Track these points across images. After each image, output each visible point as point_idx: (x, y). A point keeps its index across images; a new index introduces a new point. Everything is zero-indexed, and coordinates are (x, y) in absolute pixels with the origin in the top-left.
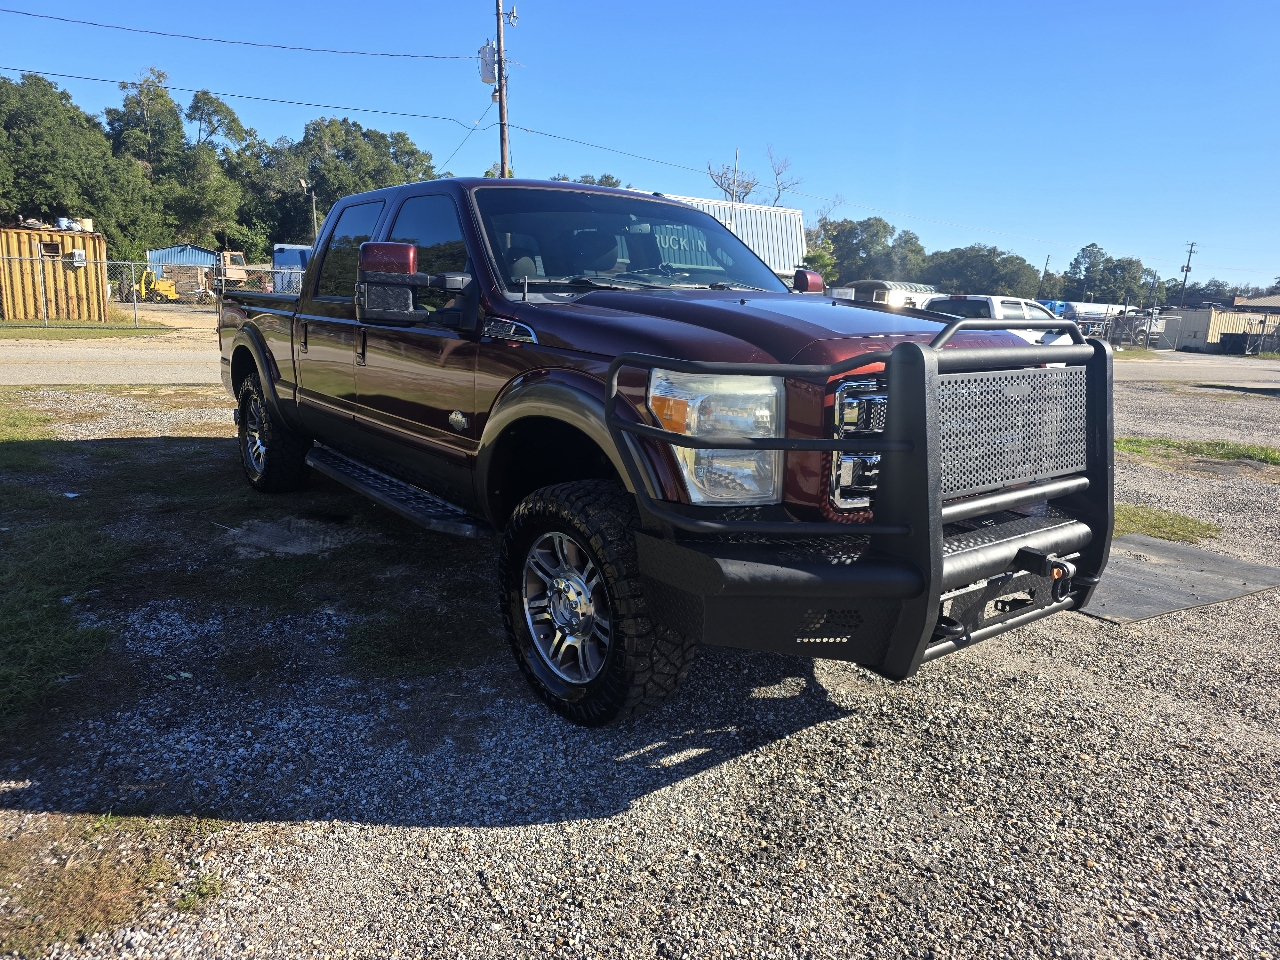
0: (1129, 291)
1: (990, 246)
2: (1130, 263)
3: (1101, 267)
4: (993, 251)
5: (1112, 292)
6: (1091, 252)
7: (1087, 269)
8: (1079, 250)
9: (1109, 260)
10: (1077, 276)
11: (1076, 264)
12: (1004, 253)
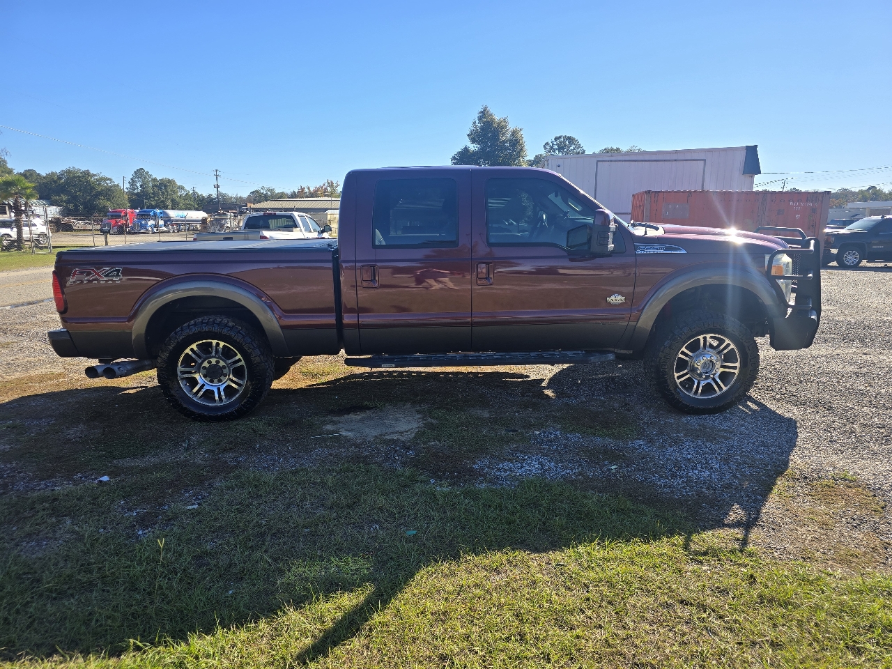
0: (173, 201)
1: (83, 169)
2: (169, 181)
3: (151, 184)
4: (87, 173)
5: (162, 201)
6: (140, 173)
7: (141, 186)
8: (133, 173)
9: (154, 180)
10: (136, 191)
11: (133, 183)
12: (95, 175)
